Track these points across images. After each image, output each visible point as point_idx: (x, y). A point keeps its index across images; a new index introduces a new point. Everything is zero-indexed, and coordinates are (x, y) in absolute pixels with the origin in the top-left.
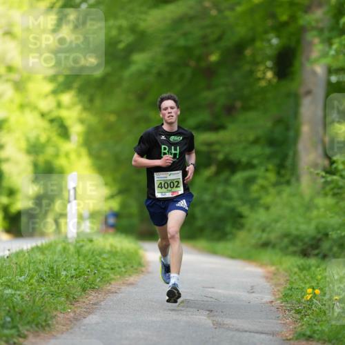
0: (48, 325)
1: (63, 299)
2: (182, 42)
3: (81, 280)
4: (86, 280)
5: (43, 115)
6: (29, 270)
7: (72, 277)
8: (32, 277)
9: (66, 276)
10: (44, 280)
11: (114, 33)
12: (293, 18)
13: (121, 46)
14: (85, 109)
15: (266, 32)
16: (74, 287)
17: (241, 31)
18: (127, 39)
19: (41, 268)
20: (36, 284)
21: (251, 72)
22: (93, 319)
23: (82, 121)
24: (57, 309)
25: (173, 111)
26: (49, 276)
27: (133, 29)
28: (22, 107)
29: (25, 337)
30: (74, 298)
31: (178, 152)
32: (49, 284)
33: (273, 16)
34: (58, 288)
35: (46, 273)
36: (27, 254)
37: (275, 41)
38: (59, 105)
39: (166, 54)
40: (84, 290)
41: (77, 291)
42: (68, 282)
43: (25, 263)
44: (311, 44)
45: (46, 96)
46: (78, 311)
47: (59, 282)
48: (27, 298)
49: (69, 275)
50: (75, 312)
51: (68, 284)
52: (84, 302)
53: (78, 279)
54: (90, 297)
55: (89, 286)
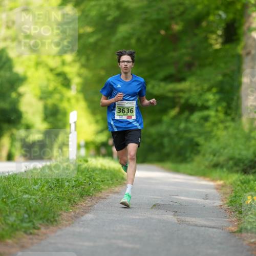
0: (56, 221)
1: (66, 202)
2: (154, 17)
3: (80, 189)
4: (83, 189)
5: (51, 70)
6: (41, 181)
7: (73, 187)
8: (43, 186)
9: (69, 186)
10: (52, 189)
11: (104, 9)
13: (110, 18)
14: (83, 66)
15: (218, 8)
16: (74, 194)
17: (199, 7)
18: (114, 14)
19: (50, 180)
20: (46, 191)
21: (206, 39)
22: (89, 216)
23: (79, 75)
24: (62, 210)
26: (56, 186)
27: (119, 6)
28: (38, 64)
29: (39, 229)
30: (74, 202)
32: (56, 191)
34: (63, 195)
35: (53, 184)
38: (64, 63)
39: (143, 25)
40: (82, 196)
41: (76, 198)
42: (70, 190)
45: (54, 56)
46: (77, 211)
47: (63, 190)
48: (39, 201)
49: (71, 186)
50: (75, 212)
51: (70, 192)
52: (82, 205)
53: (77, 188)
54: (86, 202)
55: (85, 193)
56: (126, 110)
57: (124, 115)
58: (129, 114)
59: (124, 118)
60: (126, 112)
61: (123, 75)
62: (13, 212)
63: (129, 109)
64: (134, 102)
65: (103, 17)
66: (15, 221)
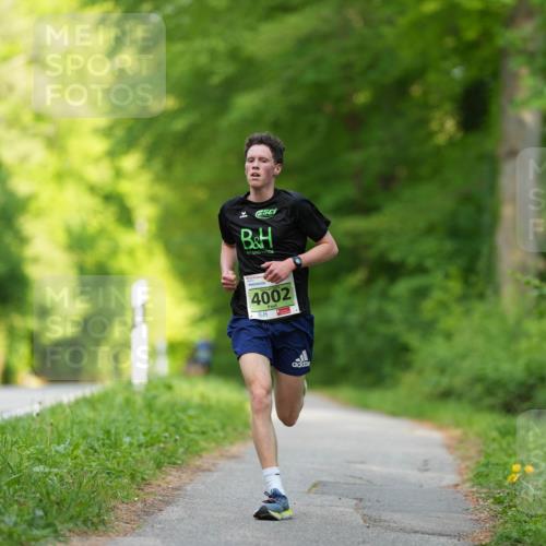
0: (103, 522)
1: (126, 481)
2: (310, 76)
3: (154, 451)
4: (162, 451)
5: (92, 189)
6: (72, 435)
7: (140, 446)
8: (77, 446)
9: (131, 444)
10: (96, 451)
11: (203, 60)
12: (487, 36)
13: (216, 80)
14: (158, 179)
15: (444, 57)
16: (143, 462)
17: (407, 57)
18: (223, 70)
19: (91, 432)
20: (83, 457)
22: (174, 511)
23: (153, 199)
24: (115, 497)
25: (263, 166)
26: (104, 445)
27: (234, 54)
28: (60, 177)
29: (66, 540)
30: (143, 479)
31: (269, 238)
32: (103, 456)
33: (454, 31)
34: (118, 464)
35: (98, 440)
36: (68, 410)
37: (458, 73)
38: (118, 174)
39: (286, 92)
40: (159, 466)
41: (148, 469)
42: (134, 454)
43: (66, 423)
44: (515, 76)
45: (97, 160)
46: (150, 499)
47: (118, 453)
48: (68, 479)
49: (136, 443)
50: (144, 501)
51: (133, 458)
52: (159, 486)
53: (149, 449)
54: (170, 478)
55: (167, 460)
62: (11, 505)
65: (201, 75)
66: (16, 524)
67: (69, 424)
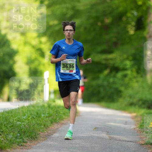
0: (36, 138)
1: (43, 126)
3: (50, 119)
4: (53, 119)
5: (33, 47)
6: (28, 114)
7: (47, 117)
8: (29, 117)
9: (44, 117)
10: (34, 118)
11: (64, 10)
13: (68, 16)
15: (132, 9)
16: (47, 121)
17: (121, 9)
18: (70, 13)
19: (33, 113)
20: (31, 120)
21: (125, 28)
22: (56, 135)
24: (40, 131)
26: (36, 117)
27: (73, 8)
29: (26, 143)
30: (47, 126)
32: (36, 120)
34: (40, 122)
35: (35, 115)
38: (41, 43)
39: (88, 20)
40: (52, 122)
41: (49, 123)
42: (45, 119)
46: (49, 132)
47: (40, 119)
48: (27, 126)
49: (45, 116)
51: (45, 120)
52: (52, 128)
53: (49, 118)
54: (55, 126)
55: (54, 121)
56: (68, 66)
57: (67, 70)
58: (71, 69)
59: (68, 72)
60: (69, 67)
61: (67, 40)
62: (11, 133)
63: (71, 65)
64: (75, 60)
65: (64, 15)
66: (12, 138)
67: (27, 111)
